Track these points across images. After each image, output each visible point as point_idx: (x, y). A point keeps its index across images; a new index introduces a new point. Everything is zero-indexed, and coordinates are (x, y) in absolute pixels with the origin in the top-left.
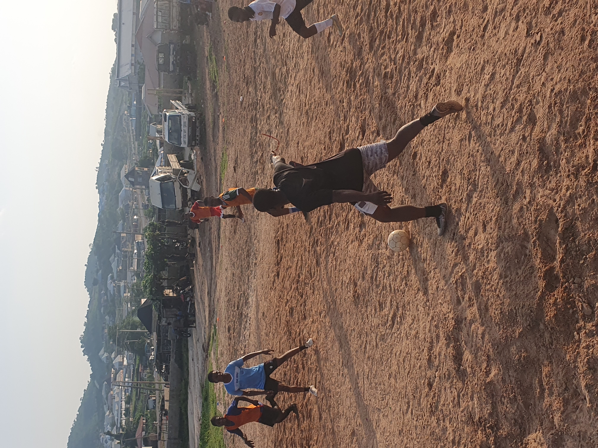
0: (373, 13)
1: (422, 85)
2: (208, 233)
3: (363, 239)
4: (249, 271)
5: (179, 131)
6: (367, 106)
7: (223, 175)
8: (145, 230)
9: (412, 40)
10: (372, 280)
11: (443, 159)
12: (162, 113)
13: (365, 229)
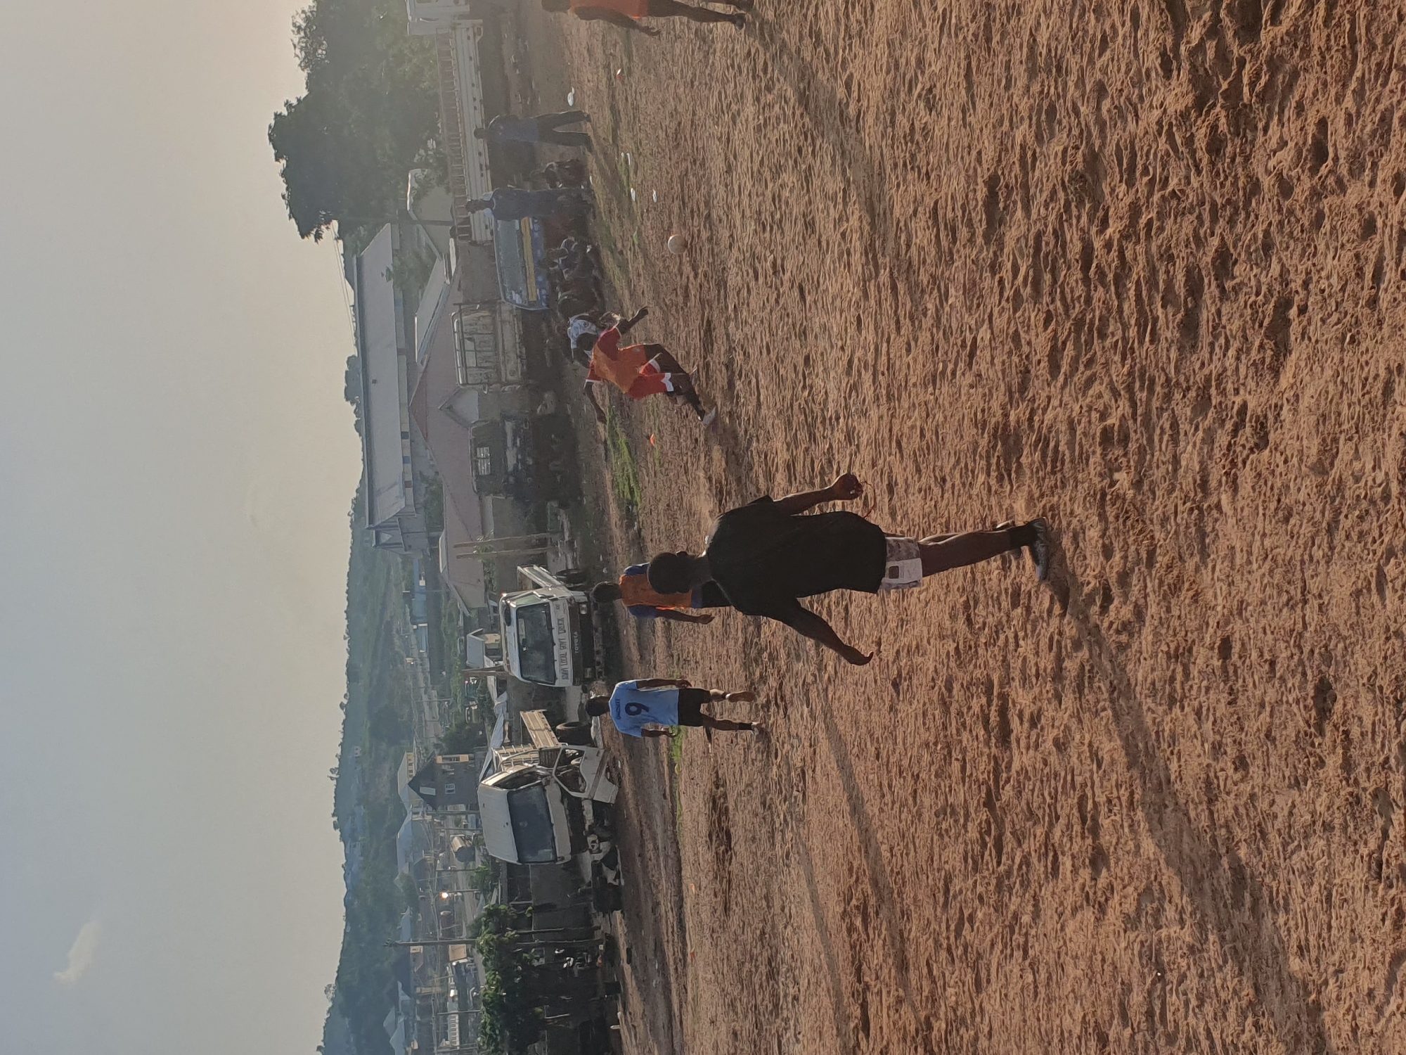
0: (1047, 277)
1: (1216, 451)
2: (651, 918)
3: (1107, 900)
4: (779, 1021)
5: (546, 645)
6: (1064, 523)
7: (676, 751)
8: (476, 929)
9: (1169, 332)
10: (1153, 1021)
11: (1312, 651)
12: (497, 601)
13: (1109, 870)
